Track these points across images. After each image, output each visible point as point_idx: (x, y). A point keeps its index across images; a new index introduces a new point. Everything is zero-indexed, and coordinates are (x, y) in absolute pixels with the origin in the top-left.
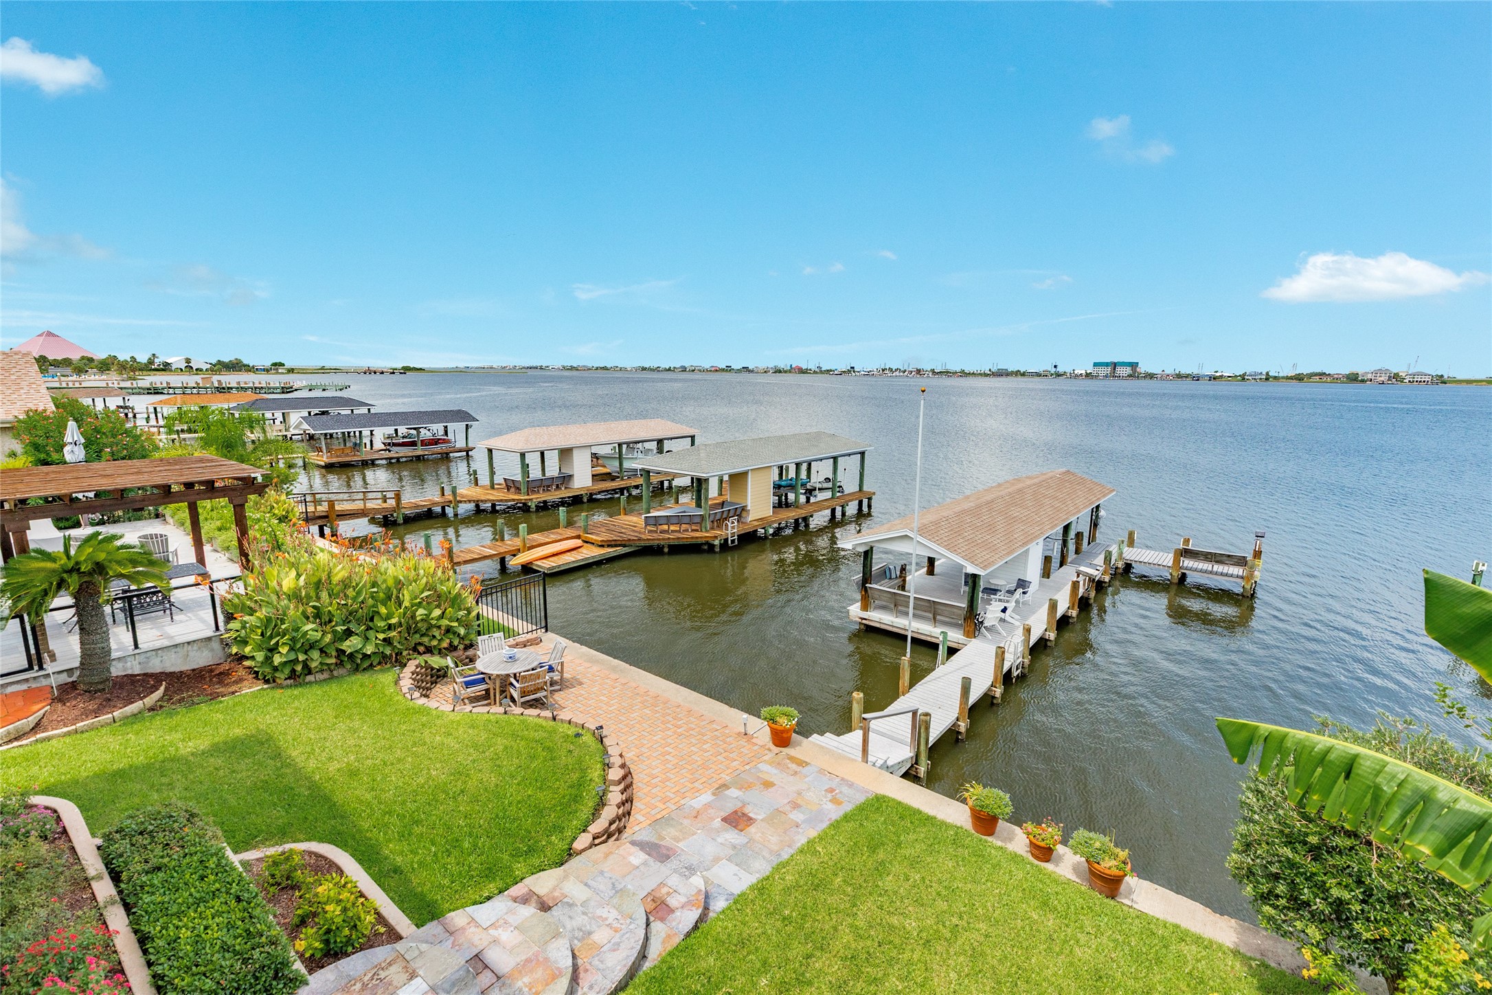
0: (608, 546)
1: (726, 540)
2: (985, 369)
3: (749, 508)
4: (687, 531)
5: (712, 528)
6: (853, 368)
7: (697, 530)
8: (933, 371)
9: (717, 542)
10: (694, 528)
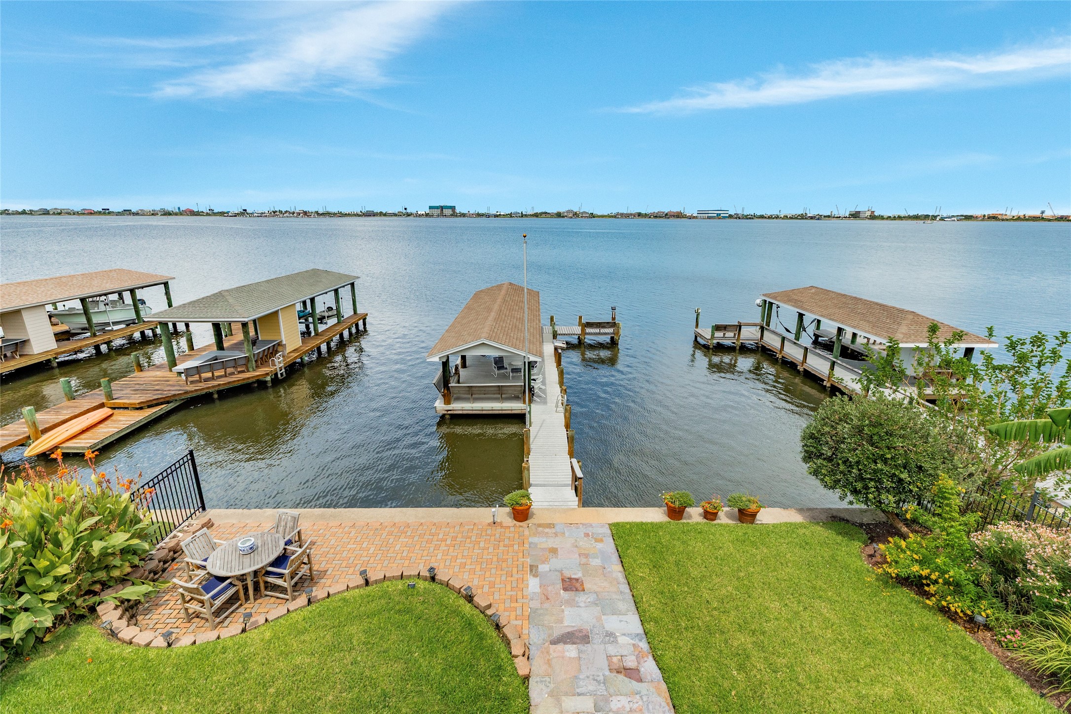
0: (149, 407)
1: (276, 374)
2: (357, 210)
3: (284, 342)
4: (233, 374)
5: (257, 367)
6: (245, 210)
7: (243, 372)
8: (317, 212)
9: (268, 378)
10: (239, 370)
